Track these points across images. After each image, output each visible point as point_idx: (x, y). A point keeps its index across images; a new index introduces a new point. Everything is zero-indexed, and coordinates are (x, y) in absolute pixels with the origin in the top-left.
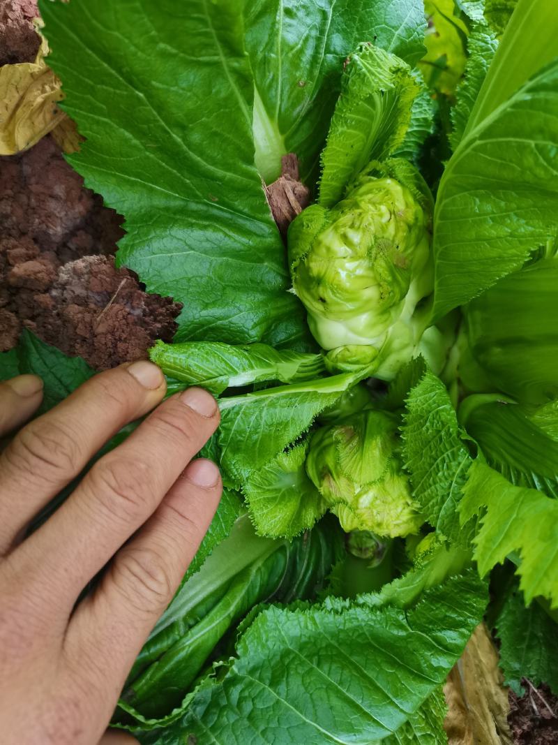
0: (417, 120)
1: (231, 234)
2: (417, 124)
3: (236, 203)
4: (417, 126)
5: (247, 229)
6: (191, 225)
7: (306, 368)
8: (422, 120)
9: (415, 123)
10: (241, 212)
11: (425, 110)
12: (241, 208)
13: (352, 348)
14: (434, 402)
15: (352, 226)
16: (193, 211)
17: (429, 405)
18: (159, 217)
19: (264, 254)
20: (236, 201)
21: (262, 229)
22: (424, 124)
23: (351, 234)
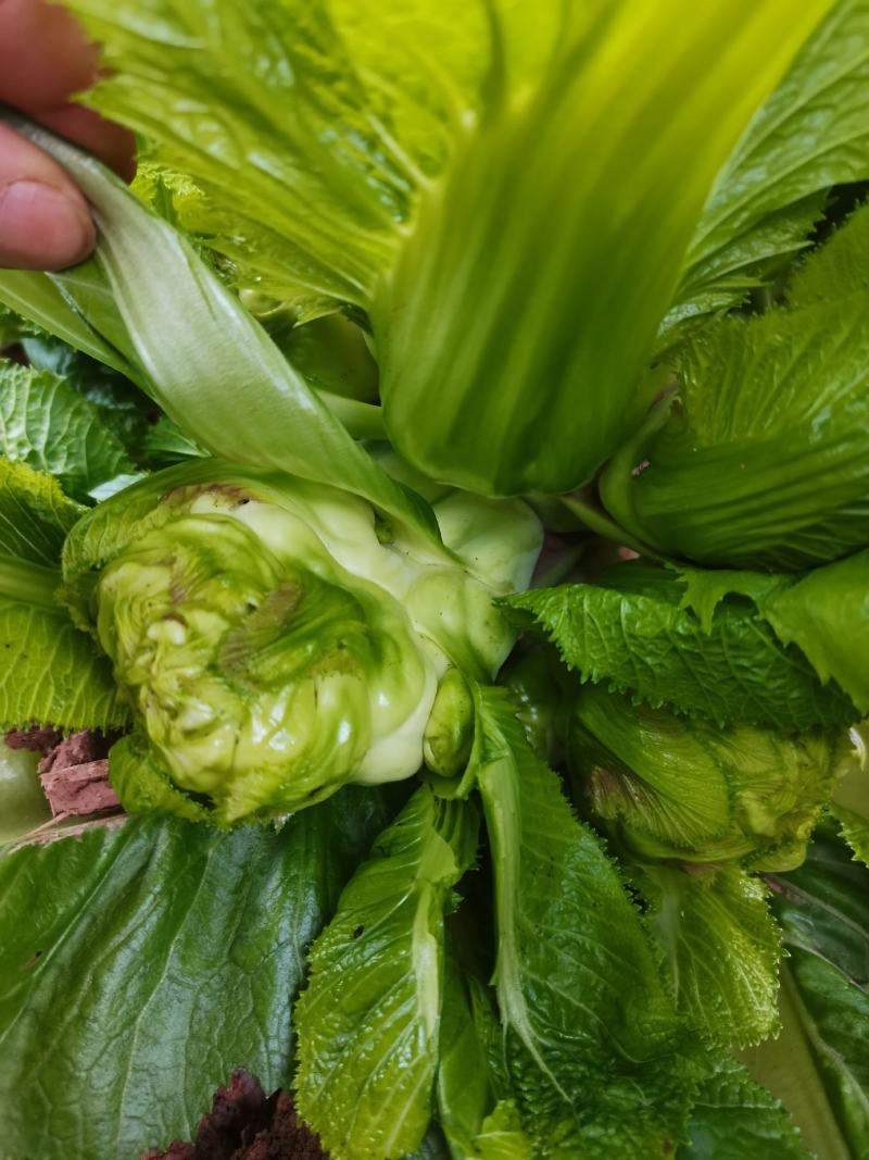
0: (32, 398)
1: (125, 931)
2: (40, 400)
3: (61, 911)
4: (44, 401)
5: (125, 889)
6: (82, 1018)
7: (447, 820)
8: (34, 391)
9: (37, 405)
10: (82, 901)
11: (18, 377)
12: (73, 901)
13: (433, 730)
14: (608, 628)
15: (174, 713)
16: (53, 1000)
17: (610, 639)
18: (42, 1083)
19: (189, 858)
20: (55, 910)
21: (135, 853)
22: (44, 387)
23: (189, 720)
